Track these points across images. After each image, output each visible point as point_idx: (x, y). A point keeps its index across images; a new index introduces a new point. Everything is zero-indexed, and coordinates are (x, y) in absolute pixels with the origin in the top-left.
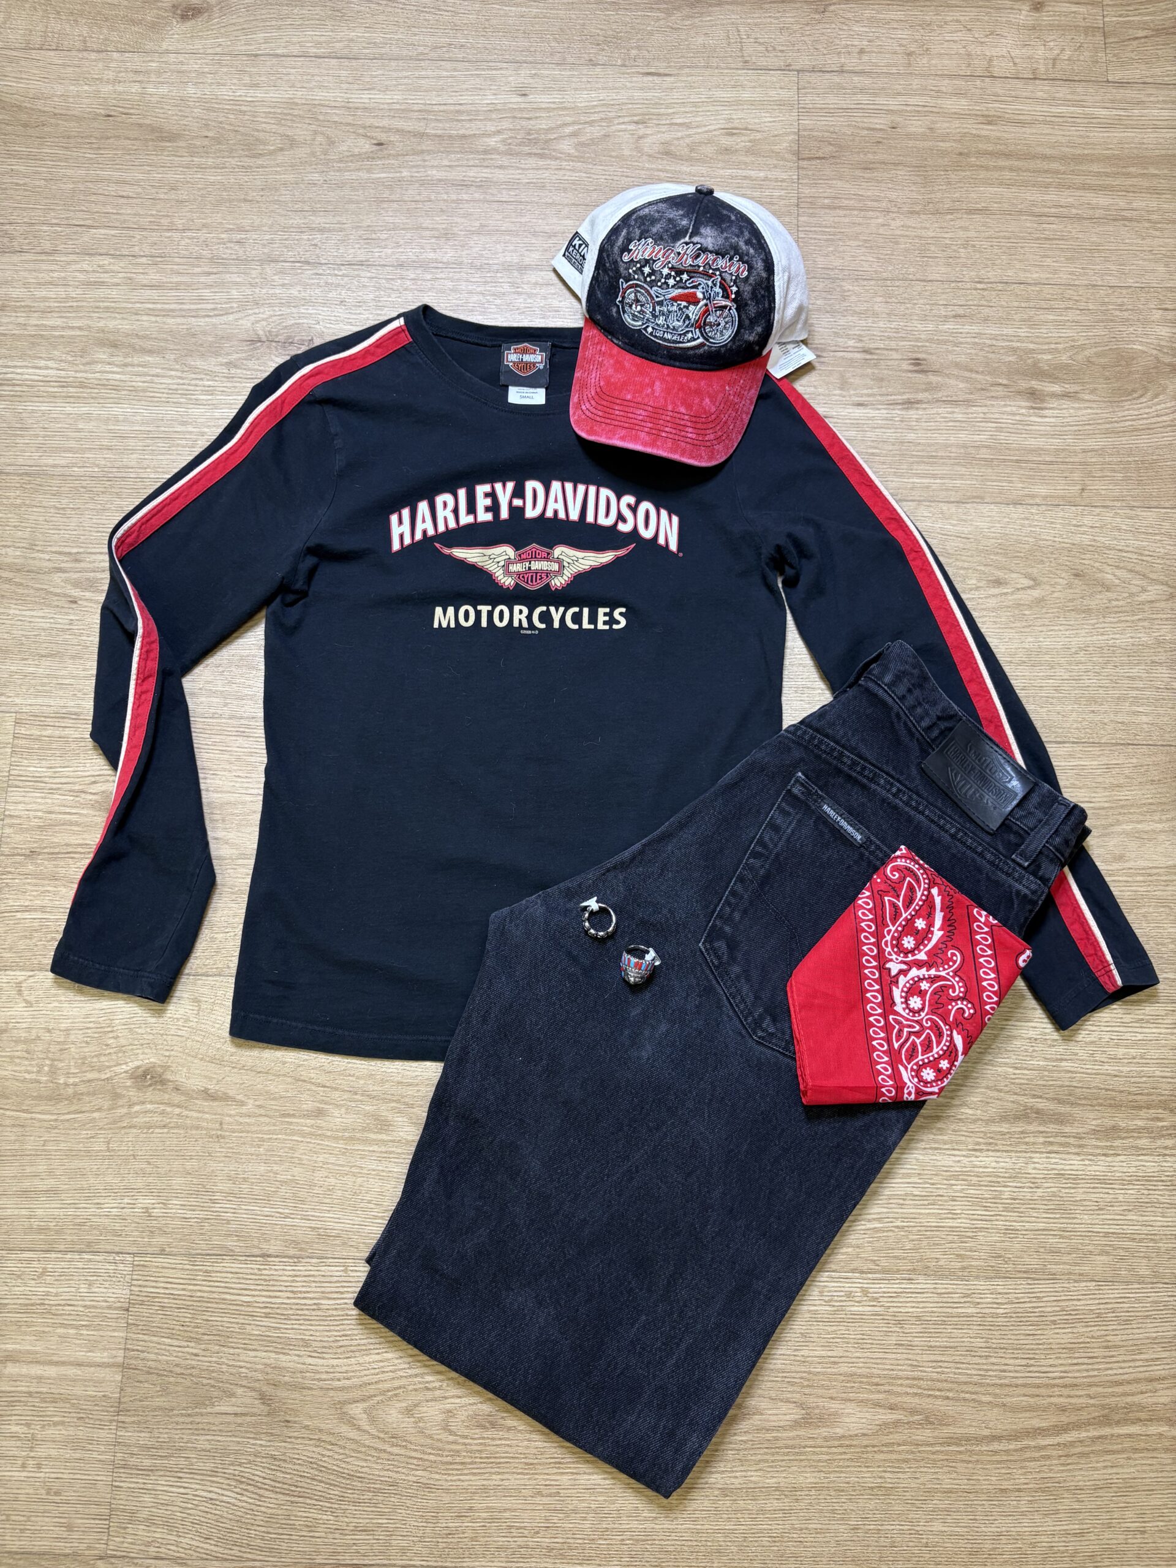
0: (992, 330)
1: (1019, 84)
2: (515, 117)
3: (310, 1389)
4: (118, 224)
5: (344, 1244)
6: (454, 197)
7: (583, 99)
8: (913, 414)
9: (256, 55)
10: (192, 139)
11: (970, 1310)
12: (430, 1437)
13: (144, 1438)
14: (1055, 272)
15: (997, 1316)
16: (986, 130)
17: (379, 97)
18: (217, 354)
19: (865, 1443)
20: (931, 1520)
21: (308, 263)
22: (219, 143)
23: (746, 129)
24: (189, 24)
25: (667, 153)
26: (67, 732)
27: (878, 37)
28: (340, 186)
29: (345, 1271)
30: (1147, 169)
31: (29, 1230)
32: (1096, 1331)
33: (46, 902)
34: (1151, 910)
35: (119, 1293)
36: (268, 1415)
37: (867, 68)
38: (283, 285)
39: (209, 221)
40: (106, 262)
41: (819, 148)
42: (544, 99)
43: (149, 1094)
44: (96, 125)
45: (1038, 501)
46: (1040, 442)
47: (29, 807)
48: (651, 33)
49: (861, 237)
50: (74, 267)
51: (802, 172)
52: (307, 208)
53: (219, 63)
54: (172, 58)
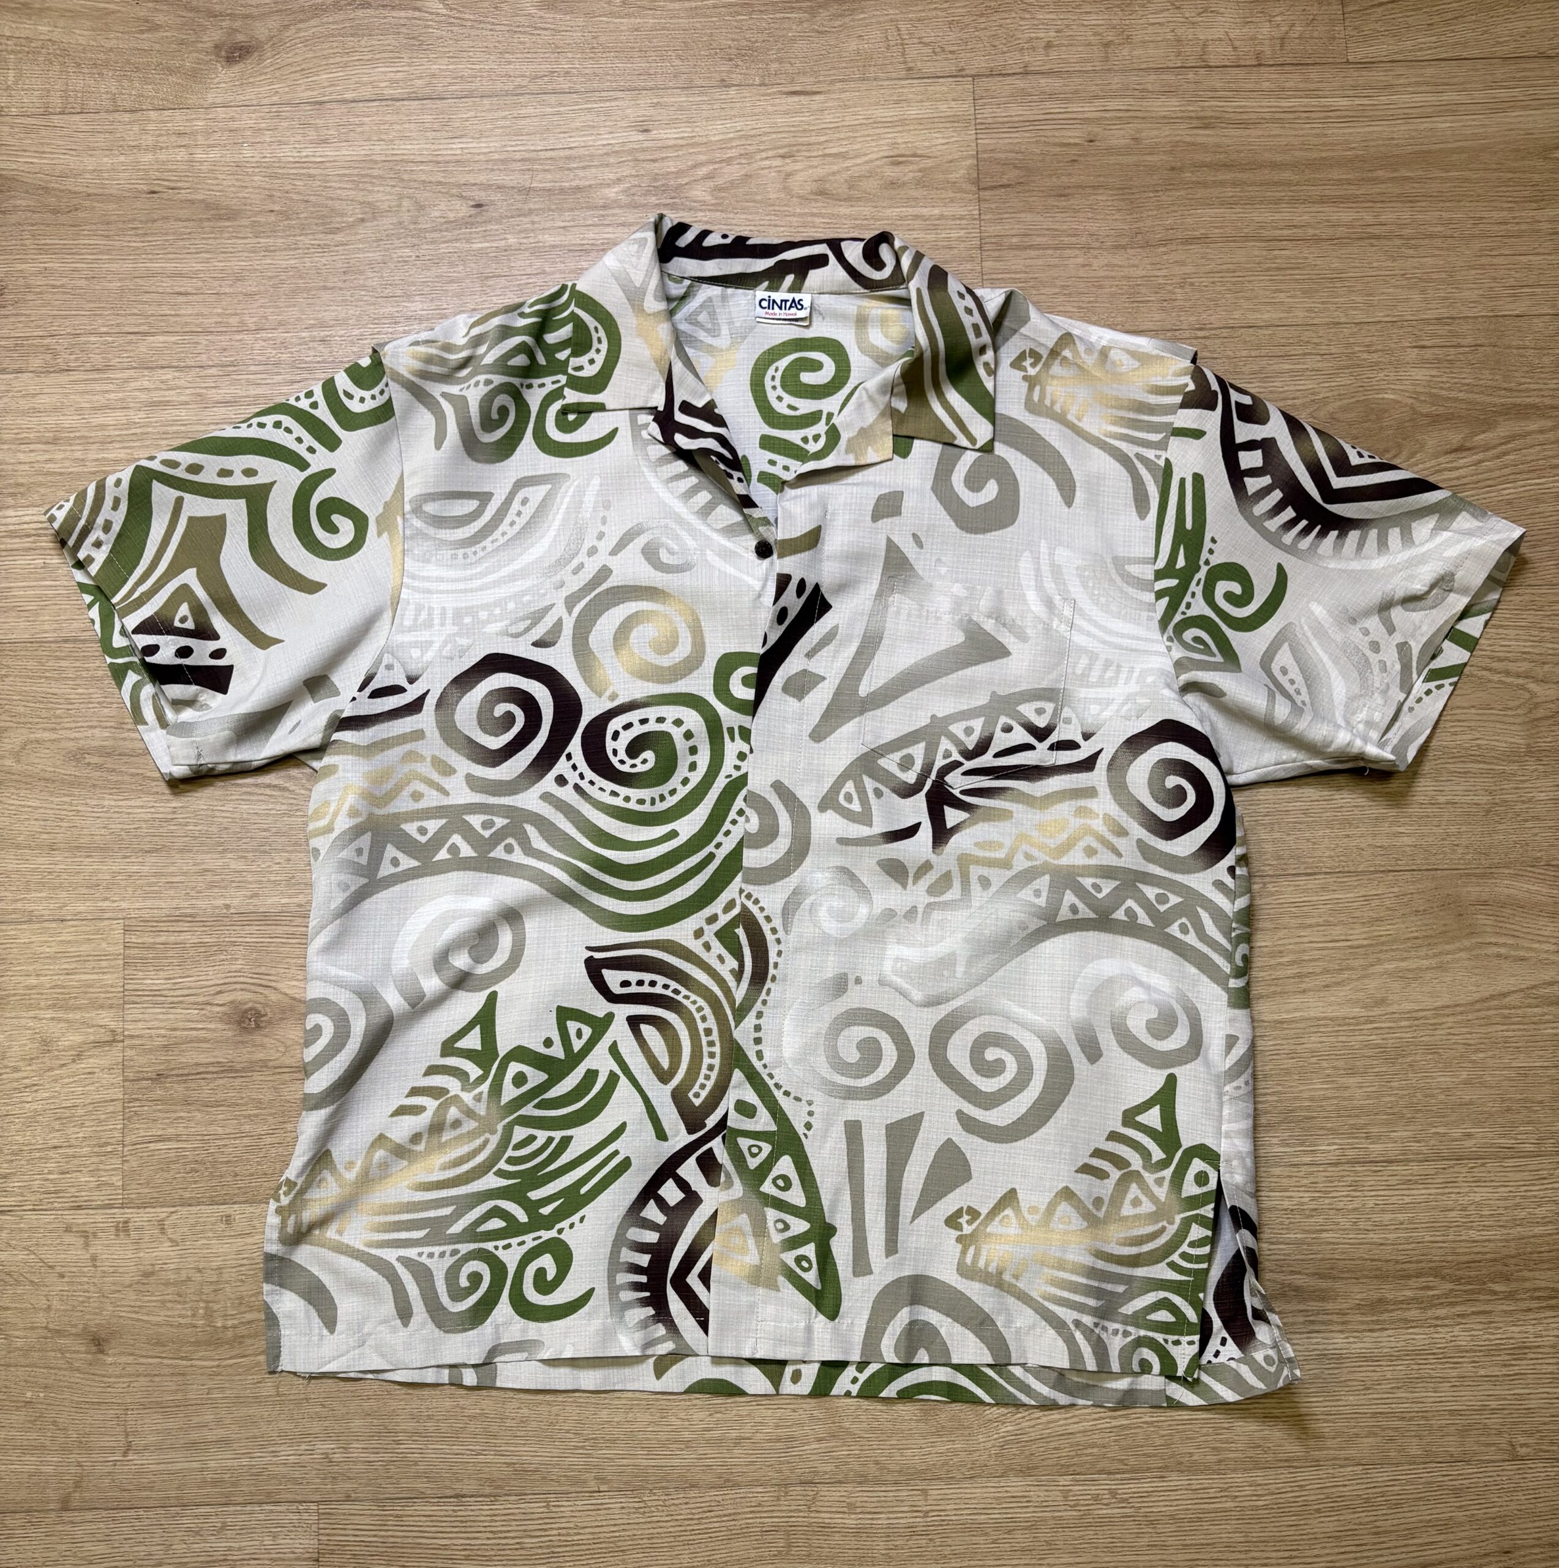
1: (1240, 74)
2: (636, 160)
4: (178, 329)
5: (544, 1478)
7: (716, 131)
9: (321, 103)
10: (255, 216)
11: (1227, 1505)
14: (1289, 310)
15: (1257, 1508)
16: (1204, 136)
17: (473, 145)
22: (288, 219)
23: (914, 155)
24: (237, 68)
26: (182, 937)
27: (1068, 26)
28: (436, 261)
29: (547, 1507)
30: (1395, 170)
31: (204, 1483)
33: (180, 1130)
34: (1418, 1058)
35: (306, 1543)
37: (1056, 67)
39: (285, 316)
40: (169, 377)
41: (1003, 174)
42: (669, 135)
44: (138, 205)
47: (149, 1025)
49: (1059, 283)
50: (133, 385)
51: (984, 205)
52: (399, 293)
53: (278, 115)
54: (221, 113)
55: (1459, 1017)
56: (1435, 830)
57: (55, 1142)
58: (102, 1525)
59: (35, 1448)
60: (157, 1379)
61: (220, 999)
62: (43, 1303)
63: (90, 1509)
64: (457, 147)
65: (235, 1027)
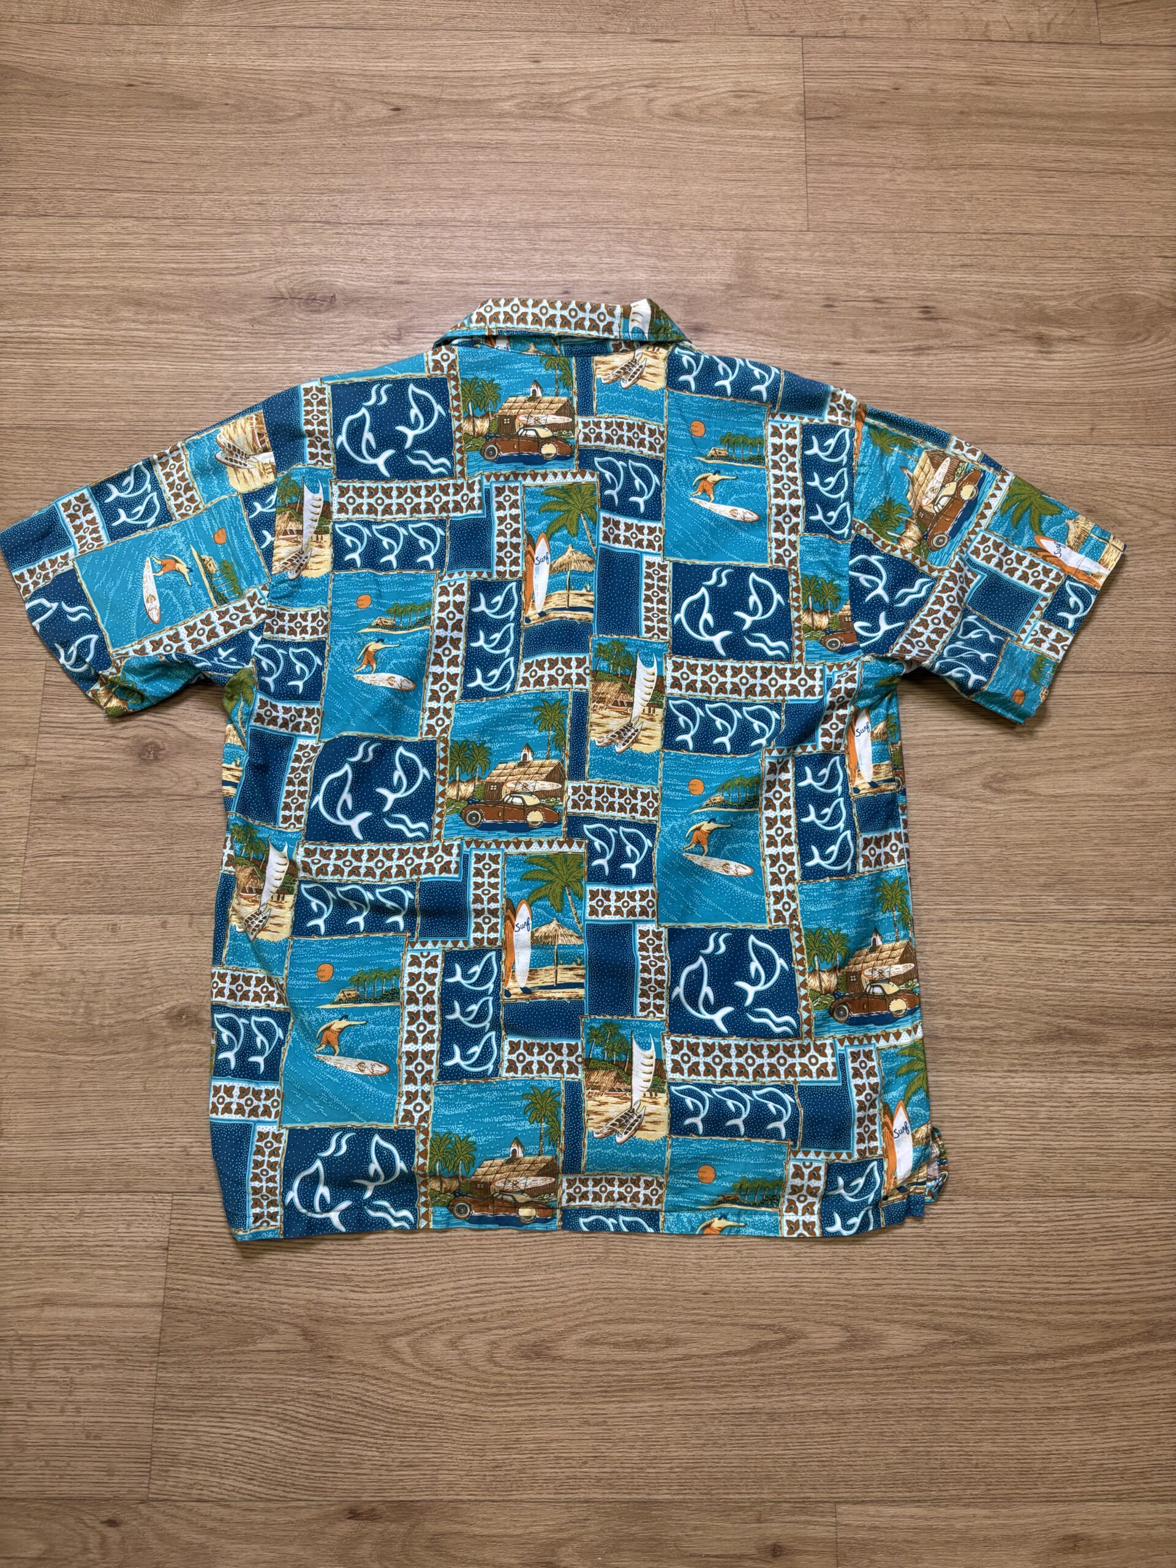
0: (1001, 279)
1: (1016, 47)
2: (528, 83)
3: (353, 1323)
4: (141, 188)
6: (470, 158)
7: (594, 64)
8: (924, 360)
9: (274, 27)
10: (213, 107)
11: (1013, 1229)
12: (475, 1369)
13: (184, 1378)
14: (1057, 223)
16: (985, 91)
17: (395, 65)
18: (241, 311)
19: (911, 1364)
20: (980, 1441)
21: (328, 223)
22: (240, 111)
23: (754, 92)
25: (677, 114)
27: (878, 5)
28: (359, 149)
30: (1142, 125)
31: (68, 1171)
32: (1137, 1247)
33: (79, 846)
35: (158, 1232)
36: (311, 1351)
37: (869, 34)
38: (305, 244)
39: (230, 184)
40: (129, 224)
41: (826, 109)
42: (556, 65)
43: (185, 1034)
44: (117, 94)
45: (1049, 440)
46: (1049, 385)
47: (60, 753)
48: (658, 2)
49: (869, 192)
50: (98, 229)
51: (809, 131)
52: (326, 171)
53: (238, 34)
54: (192, 30)
60: (33, 1071)
61: (124, 734)
64: (382, 65)
65: (135, 758)
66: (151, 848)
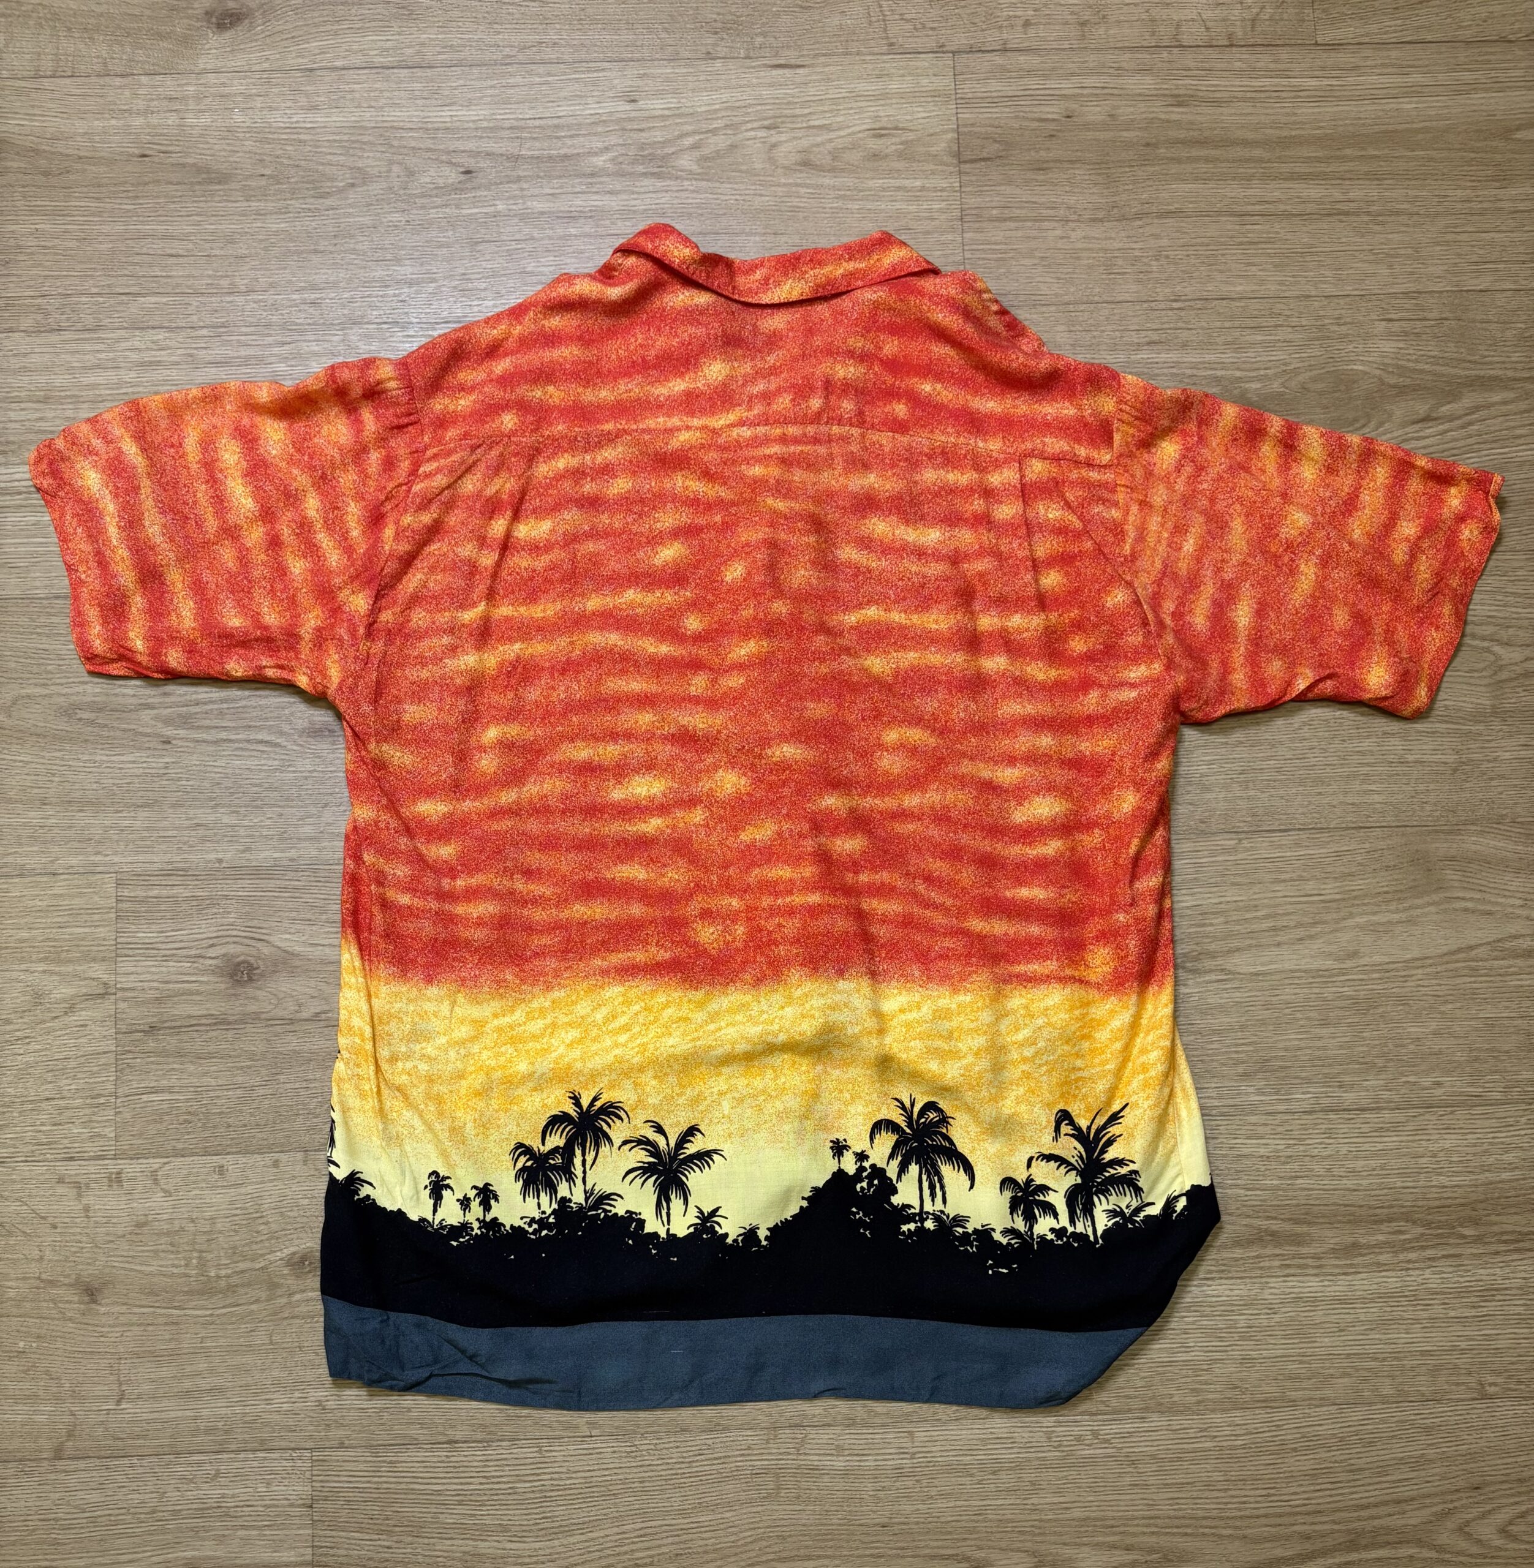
0: (1192, 357)
1: (1213, 54)
2: (624, 129)
4: (169, 290)
5: (536, 1423)
6: (560, 232)
7: (701, 102)
9: (311, 70)
10: (246, 179)
11: (1209, 1445)
14: (1262, 283)
15: (1236, 1448)
16: (1177, 114)
17: (462, 113)
22: (279, 183)
23: (896, 128)
24: (228, 35)
25: (807, 163)
26: (175, 891)
27: (1045, 5)
28: (426, 226)
29: (540, 1452)
30: (1363, 149)
31: (197, 1432)
32: (1340, 1455)
33: (174, 1081)
34: (1389, 1009)
35: (299, 1490)
37: (1035, 45)
39: (276, 279)
40: (161, 337)
41: (983, 147)
42: (657, 105)
43: (309, 1282)
44: (129, 168)
47: (142, 978)
48: (777, 15)
49: (1038, 254)
50: (124, 345)
51: (965, 178)
52: (389, 256)
53: (269, 82)
54: (212, 78)
55: (1429, 970)
56: (1405, 788)
57: (47, 1094)
58: (95, 1474)
59: (28, 1397)
60: (150, 1328)
61: (212, 953)
62: (36, 1253)
63: (83, 1458)
64: (446, 115)
65: (227, 979)
66: (255, 1080)
